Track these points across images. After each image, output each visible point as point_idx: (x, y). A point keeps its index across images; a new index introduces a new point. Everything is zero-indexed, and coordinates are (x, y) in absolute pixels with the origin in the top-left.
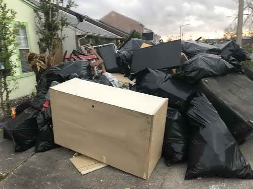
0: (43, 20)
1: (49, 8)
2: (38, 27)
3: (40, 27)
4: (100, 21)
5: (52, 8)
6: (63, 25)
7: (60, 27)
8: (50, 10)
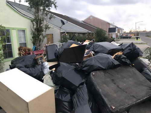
0: (35, 27)
1: (38, 20)
2: (32, 30)
3: (33, 30)
4: (83, 22)
5: (40, 19)
6: (46, 29)
7: (44, 30)
8: (39, 21)
